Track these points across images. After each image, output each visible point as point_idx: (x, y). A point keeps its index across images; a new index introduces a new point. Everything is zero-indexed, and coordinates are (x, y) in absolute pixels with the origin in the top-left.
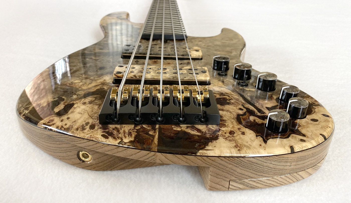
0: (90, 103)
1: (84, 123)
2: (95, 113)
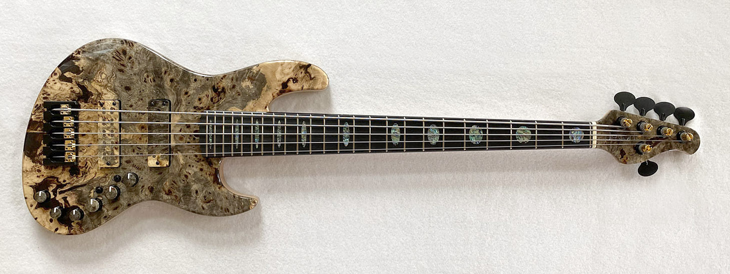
0: (73, 92)
1: (49, 93)
2: (60, 97)
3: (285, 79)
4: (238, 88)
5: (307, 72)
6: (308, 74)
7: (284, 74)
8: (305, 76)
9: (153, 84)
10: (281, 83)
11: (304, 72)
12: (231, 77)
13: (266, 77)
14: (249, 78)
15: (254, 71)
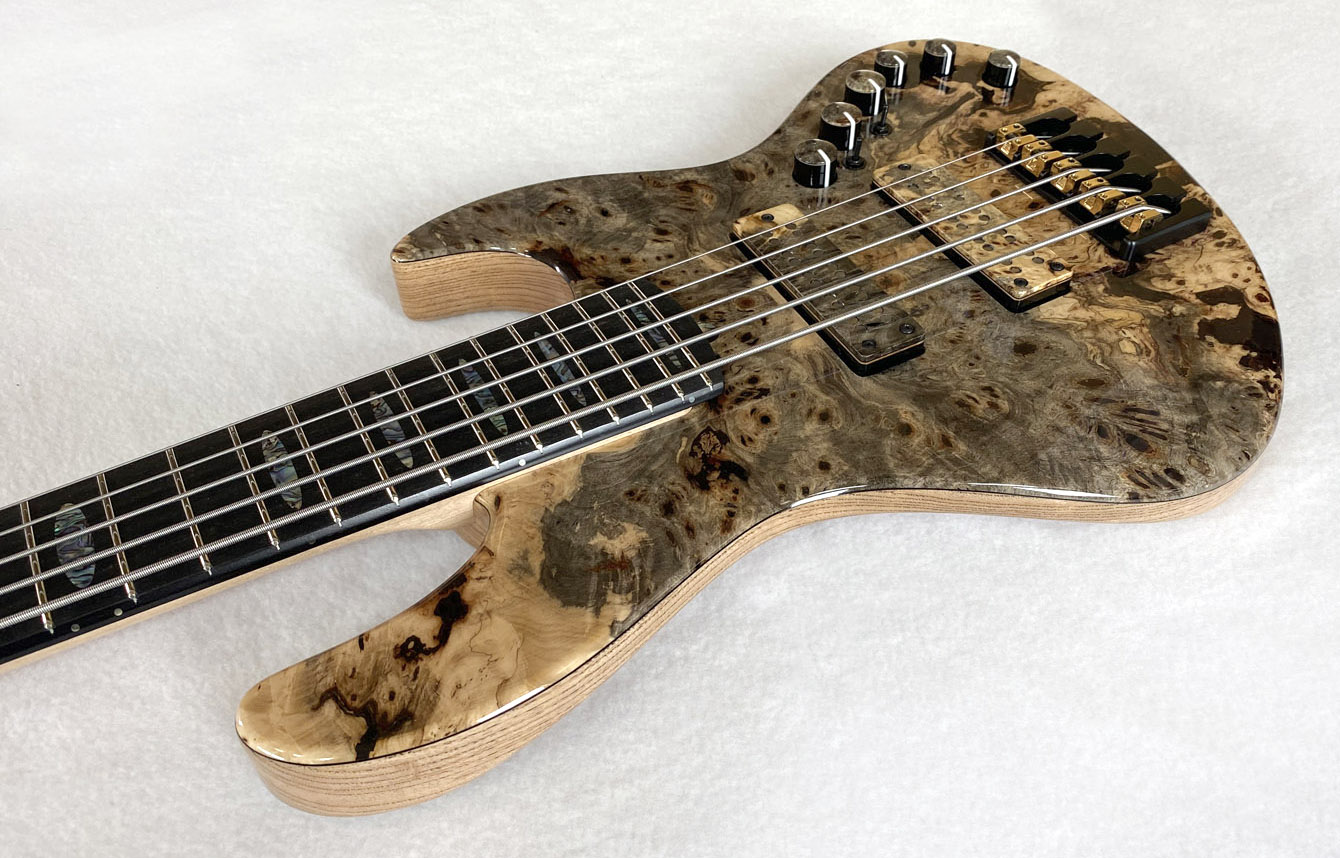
2: (1186, 253)
3: (460, 637)
4: (650, 511)
5: (368, 711)
6: (357, 704)
7: (473, 651)
8: (371, 690)
9: (959, 395)
10: (474, 612)
11: (383, 705)
12: (703, 536)
13: (557, 603)
14: (624, 564)
15: (617, 599)
